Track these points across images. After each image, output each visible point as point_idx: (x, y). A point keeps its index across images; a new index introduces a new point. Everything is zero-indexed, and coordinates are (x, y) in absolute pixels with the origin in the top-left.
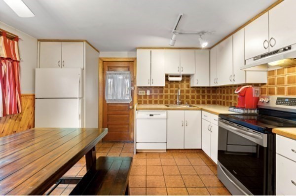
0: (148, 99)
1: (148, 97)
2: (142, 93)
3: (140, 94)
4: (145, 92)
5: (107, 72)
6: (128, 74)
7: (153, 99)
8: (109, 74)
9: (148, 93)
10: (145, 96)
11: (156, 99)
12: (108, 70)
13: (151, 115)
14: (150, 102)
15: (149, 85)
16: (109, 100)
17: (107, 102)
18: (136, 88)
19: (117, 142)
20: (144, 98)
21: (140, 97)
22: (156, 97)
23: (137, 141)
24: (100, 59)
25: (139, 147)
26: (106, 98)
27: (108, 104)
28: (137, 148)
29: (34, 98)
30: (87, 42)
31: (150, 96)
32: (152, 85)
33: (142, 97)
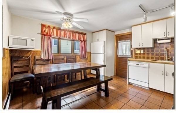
0: (142, 56)
1: (142, 54)
2: (138, 52)
3: (136, 53)
4: (140, 51)
5: (119, 41)
6: (129, 41)
7: (146, 56)
8: (120, 42)
9: (142, 52)
10: (140, 54)
11: (148, 56)
12: (119, 40)
13: (137, 64)
14: (144, 58)
15: (140, 47)
16: (120, 55)
17: (119, 56)
18: (134, 49)
19: (123, 77)
20: (139, 55)
21: (137, 54)
22: (148, 54)
23: (129, 78)
24: (115, 35)
25: (130, 81)
26: (118, 54)
27: (119, 57)
28: (129, 81)
29: (90, 53)
30: (106, 29)
31: (144, 54)
32: (142, 47)
33: (138, 54)
